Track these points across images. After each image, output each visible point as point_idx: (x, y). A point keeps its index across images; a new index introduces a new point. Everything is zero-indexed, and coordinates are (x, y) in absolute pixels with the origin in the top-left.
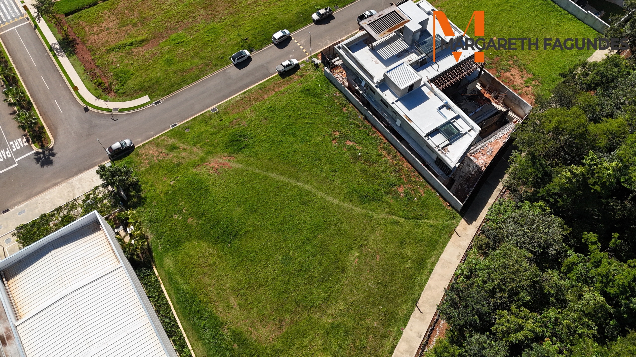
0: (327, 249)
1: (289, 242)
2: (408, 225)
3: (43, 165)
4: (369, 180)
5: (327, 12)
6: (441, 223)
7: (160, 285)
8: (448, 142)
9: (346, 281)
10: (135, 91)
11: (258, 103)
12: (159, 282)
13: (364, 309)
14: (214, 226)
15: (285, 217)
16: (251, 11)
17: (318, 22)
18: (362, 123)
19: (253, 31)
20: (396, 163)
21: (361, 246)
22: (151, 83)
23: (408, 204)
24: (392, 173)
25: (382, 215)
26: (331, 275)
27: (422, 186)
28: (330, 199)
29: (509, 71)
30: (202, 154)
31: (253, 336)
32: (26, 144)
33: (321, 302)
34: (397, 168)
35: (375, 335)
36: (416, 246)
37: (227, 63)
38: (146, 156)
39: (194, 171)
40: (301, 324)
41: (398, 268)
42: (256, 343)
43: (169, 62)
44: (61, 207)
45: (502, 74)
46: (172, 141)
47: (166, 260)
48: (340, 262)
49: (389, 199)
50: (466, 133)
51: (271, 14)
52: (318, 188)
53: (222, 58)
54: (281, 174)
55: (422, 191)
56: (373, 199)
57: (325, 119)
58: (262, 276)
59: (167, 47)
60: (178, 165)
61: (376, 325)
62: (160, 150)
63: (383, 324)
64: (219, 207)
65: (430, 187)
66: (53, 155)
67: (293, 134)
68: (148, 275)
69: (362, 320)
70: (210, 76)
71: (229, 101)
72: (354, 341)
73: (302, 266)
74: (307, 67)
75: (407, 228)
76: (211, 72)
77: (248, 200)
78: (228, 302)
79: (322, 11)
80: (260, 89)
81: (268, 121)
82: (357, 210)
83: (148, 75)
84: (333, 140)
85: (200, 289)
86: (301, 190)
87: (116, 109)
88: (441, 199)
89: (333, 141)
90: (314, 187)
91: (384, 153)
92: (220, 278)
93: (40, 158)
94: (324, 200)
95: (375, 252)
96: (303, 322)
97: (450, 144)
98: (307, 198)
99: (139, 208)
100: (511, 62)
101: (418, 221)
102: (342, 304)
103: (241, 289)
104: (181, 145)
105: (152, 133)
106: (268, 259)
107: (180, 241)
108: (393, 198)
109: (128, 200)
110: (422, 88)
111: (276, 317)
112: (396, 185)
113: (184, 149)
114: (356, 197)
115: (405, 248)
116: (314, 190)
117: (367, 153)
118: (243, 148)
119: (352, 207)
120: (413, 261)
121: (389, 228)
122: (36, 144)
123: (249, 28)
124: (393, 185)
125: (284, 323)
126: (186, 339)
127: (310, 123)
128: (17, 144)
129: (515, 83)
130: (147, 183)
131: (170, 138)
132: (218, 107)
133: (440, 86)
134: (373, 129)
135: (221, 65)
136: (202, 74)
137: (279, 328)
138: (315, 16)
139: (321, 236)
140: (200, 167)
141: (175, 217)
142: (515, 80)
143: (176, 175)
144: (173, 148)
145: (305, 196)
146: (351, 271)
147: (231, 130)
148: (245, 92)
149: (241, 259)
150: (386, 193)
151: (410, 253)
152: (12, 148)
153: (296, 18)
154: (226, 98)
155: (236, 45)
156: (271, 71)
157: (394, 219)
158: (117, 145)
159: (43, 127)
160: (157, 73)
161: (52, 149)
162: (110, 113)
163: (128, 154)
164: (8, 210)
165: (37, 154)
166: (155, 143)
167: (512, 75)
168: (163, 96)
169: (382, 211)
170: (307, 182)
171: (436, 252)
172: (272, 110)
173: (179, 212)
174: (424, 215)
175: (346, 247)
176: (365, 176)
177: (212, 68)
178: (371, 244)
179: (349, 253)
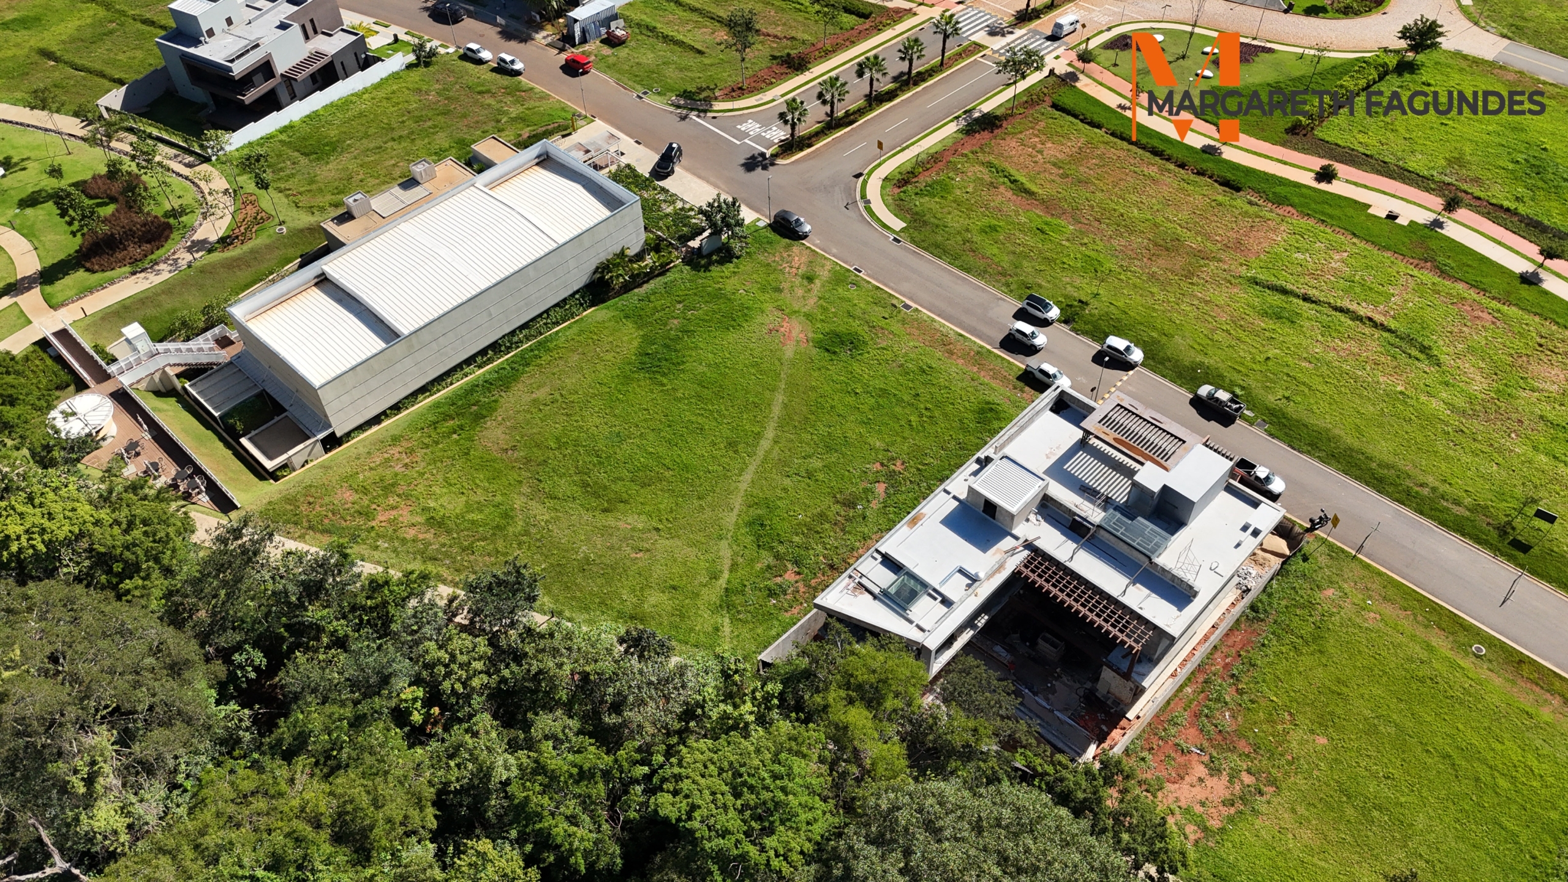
3: (743, 165)
4: (800, 525)
7: (568, 320)
10: (909, 210)
11: (939, 354)
12: (573, 318)
13: (538, 544)
14: (668, 346)
15: (698, 424)
16: (1173, 300)
19: (1115, 312)
21: (657, 530)
22: (933, 220)
23: (760, 589)
24: (825, 557)
25: (726, 553)
26: (597, 496)
30: (804, 310)
31: (489, 423)
33: (547, 491)
37: (1020, 297)
38: (789, 255)
39: (769, 307)
40: (511, 472)
41: (620, 585)
42: (478, 429)
43: (990, 230)
46: (823, 275)
47: (608, 313)
48: (622, 504)
49: (765, 561)
50: (911, 622)
51: (1179, 328)
52: (766, 458)
53: (1028, 288)
55: (795, 611)
56: (759, 537)
57: (926, 444)
58: (586, 414)
59: (1024, 220)
60: (778, 290)
62: (801, 266)
64: (703, 345)
66: (764, 169)
67: (878, 407)
68: (581, 304)
71: (933, 320)
75: (705, 592)
76: (988, 282)
77: (723, 375)
78: (540, 387)
79: (1223, 395)
81: (897, 369)
83: (949, 213)
84: (882, 464)
85: (558, 353)
86: (759, 436)
87: (868, 202)
89: (878, 464)
92: (579, 370)
93: (755, 159)
94: (742, 470)
95: (648, 550)
97: (875, 597)
98: (742, 446)
99: (687, 268)
100: (1248, 780)
101: (725, 609)
103: (562, 396)
104: (819, 285)
105: (835, 251)
106: (615, 416)
107: (638, 319)
108: (768, 566)
110: (1007, 537)
111: (519, 442)
112: (799, 567)
113: (809, 290)
114: (760, 512)
117: (864, 518)
118: (829, 351)
119: (736, 510)
121: (702, 566)
122: (779, 149)
123: (1121, 304)
124: (797, 562)
127: (911, 425)
128: (775, 133)
130: (736, 267)
131: (830, 271)
132: (916, 310)
133: (1027, 567)
135: (1011, 291)
136: (981, 274)
137: (502, 449)
138: (1204, 390)
140: (778, 313)
141: (680, 306)
142: (1186, 786)
143: (757, 292)
144: (810, 278)
145: (746, 443)
146: (607, 520)
147: (863, 330)
148: (961, 335)
149: (613, 386)
150: (777, 555)
152: (765, 132)
153: (1187, 363)
154: (939, 315)
157: (722, 572)
158: (796, 218)
159: (811, 146)
160: (956, 221)
161: (773, 164)
162: (858, 198)
165: (763, 155)
166: (815, 259)
168: (914, 242)
169: (736, 553)
170: (776, 442)
172: (925, 371)
173: (688, 308)
174: (741, 617)
175: (651, 509)
176: (809, 520)
177: (997, 281)
178: (663, 543)
179: (639, 514)
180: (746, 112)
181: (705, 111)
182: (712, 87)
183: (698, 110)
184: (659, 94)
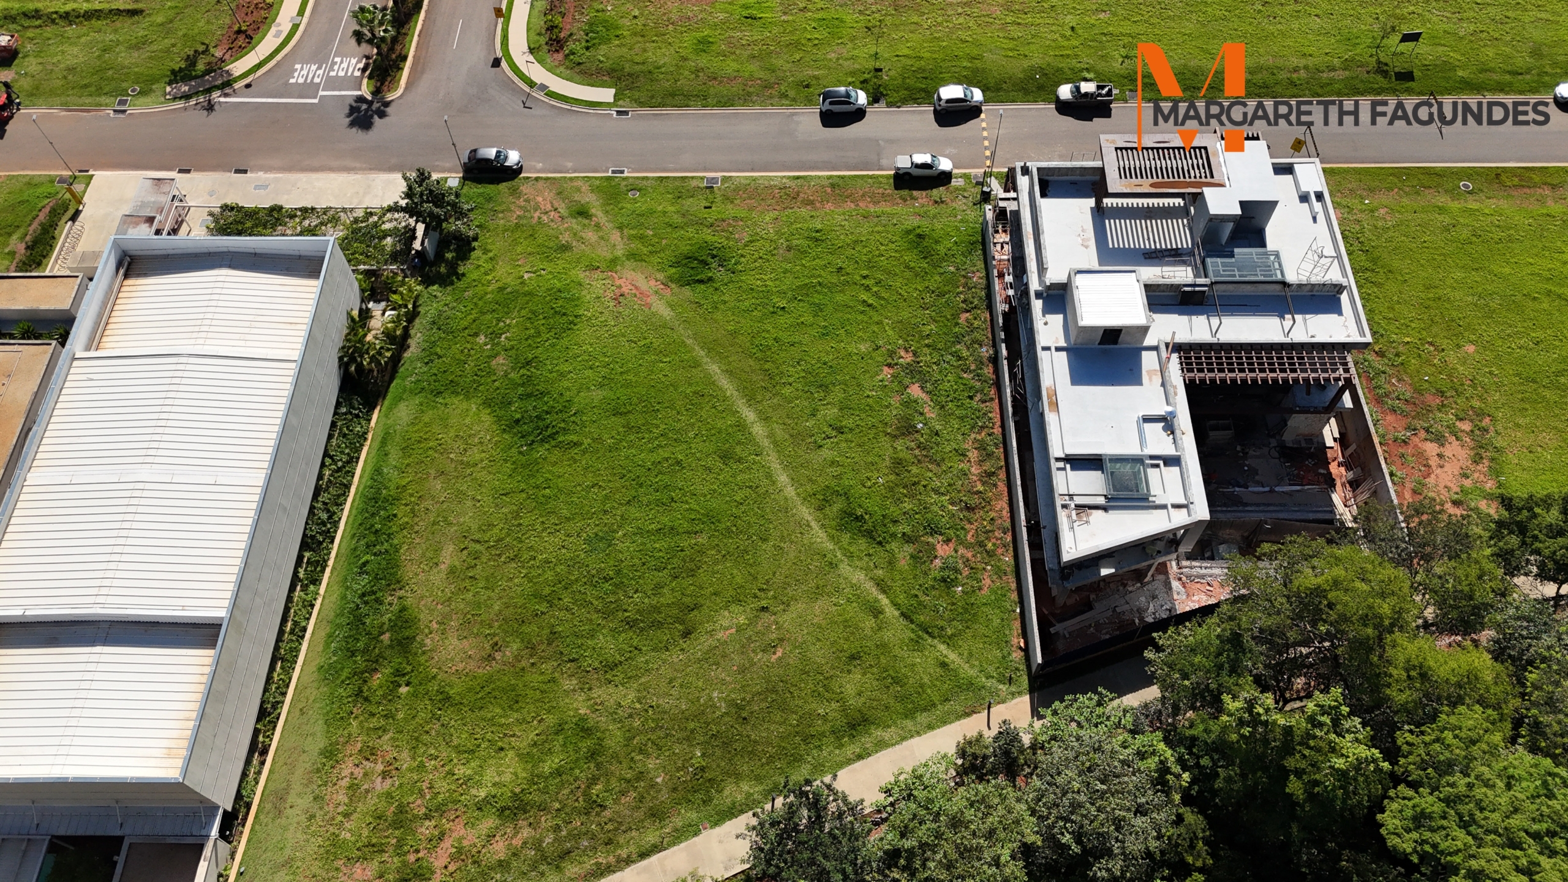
0: (692, 573)
1: (634, 512)
2: (897, 631)
3: (352, 124)
4: (891, 489)
5: (1100, 95)
6: (972, 672)
7: (362, 445)
8: (1101, 501)
9: (676, 657)
10: (599, 71)
11: (804, 212)
12: (366, 439)
13: (662, 734)
14: (529, 395)
15: (667, 459)
16: (940, 19)
17: (1064, 108)
18: (981, 363)
19: (909, 62)
20: (980, 487)
21: (764, 609)
22: (638, 68)
23: (933, 587)
24: (952, 504)
25: (858, 577)
26: (659, 625)
27: (1000, 573)
28: (783, 478)
29: (1440, 440)
30: (619, 253)
31: (428, 641)
32: (358, 74)
33: (596, 664)
34: (975, 500)
35: (641, 799)
36: (875, 683)
37: (809, 101)
38: (526, 201)
39: (580, 274)
40: (528, 677)
41: (800, 703)
42: (422, 659)
43: (703, 46)
44: (313, 209)
45: (1416, 439)
46: (591, 199)
47: (402, 406)
48: (695, 612)
49: (903, 554)
50: (1164, 507)
51: (977, 44)
52: (776, 443)
53: (807, 86)
54: (729, 373)
55: (988, 582)
56: (869, 534)
57: (905, 314)
58: (533, 541)
59: (722, 16)
60: (565, 248)
61: (659, 780)
62: (556, 205)
63: (675, 790)
64: (565, 367)
65: (1014, 586)
66: (382, 115)
67: (818, 308)
68: (357, 416)
69: (641, 751)
70: (756, 110)
71: (755, 179)
72: (594, 780)
73: (618, 572)
74: (965, 190)
75: (887, 635)
76: (763, 104)
77: (628, 385)
78: (438, 551)
79: (1087, 87)
80: (833, 186)
81: (790, 255)
82: (819, 536)
83: (645, 50)
84: (889, 366)
85: (411, 495)
86: (741, 425)
87: (543, 87)
88: (1017, 625)
89: (886, 369)
90: (771, 435)
91: (973, 455)
92: (460, 496)
93: (358, 109)
94: (769, 476)
95: (781, 640)
96: (534, 678)
97: (1105, 509)
98: (738, 449)
99: (435, 287)
100: (1466, 426)
101: (926, 636)
102: (632, 696)
103: (478, 542)
104: (600, 214)
105: (570, 165)
106: (568, 519)
107: (453, 387)
108: (912, 557)
109: (433, 264)
110: (1144, 353)
111: (494, 635)
112: (941, 534)
113: (598, 226)
114: (838, 505)
115: (849, 672)
116: (766, 443)
117: (937, 434)
118: (701, 281)
119: (813, 524)
120: (844, 710)
121: (852, 610)
122: (373, 82)
123: (906, 52)
124: (934, 530)
125: (498, 656)
126: (328, 570)
127: (870, 305)
128: (345, 65)
129: (1431, 480)
130: (486, 251)
131: (592, 191)
132: (725, 179)
133: (1190, 370)
134: (993, 392)
135: (794, 100)
136: (746, 98)
137: (483, 659)
138: (1065, 92)
139: (702, 539)
140: (597, 274)
141: (481, 339)
142: (1439, 471)
143: (545, 265)
144: (582, 213)
145: (739, 443)
146: (702, 643)
147: (707, 235)
148: (798, 178)
149: (523, 486)
150: (907, 539)
151: (850, 690)
152: (332, 69)
153: (1021, 76)
154: (753, 170)
155: (853, 73)
156: (884, 162)
157: (877, 600)
158: (491, 153)
159: (405, 58)
160: (661, 56)
161: (387, 104)
162: (527, 89)
163: (497, 181)
164: (245, 172)
165: (361, 99)
166: (559, 188)
167: (1440, 456)
168: (642, 104)
169: (867, 569)
170: (766, 419)
171: (909, 723)
172: (817, 238)
173: (495, 335)
174: (949, 632)
175: (732, 592)
176: (893, 477)
177: (771, 97)
178: (787, 619)
179: (726, 608)
180: (279, 57)
181: (228, 84)
182: (201, 48)
183: (217, 88)
184: (142, 93)
